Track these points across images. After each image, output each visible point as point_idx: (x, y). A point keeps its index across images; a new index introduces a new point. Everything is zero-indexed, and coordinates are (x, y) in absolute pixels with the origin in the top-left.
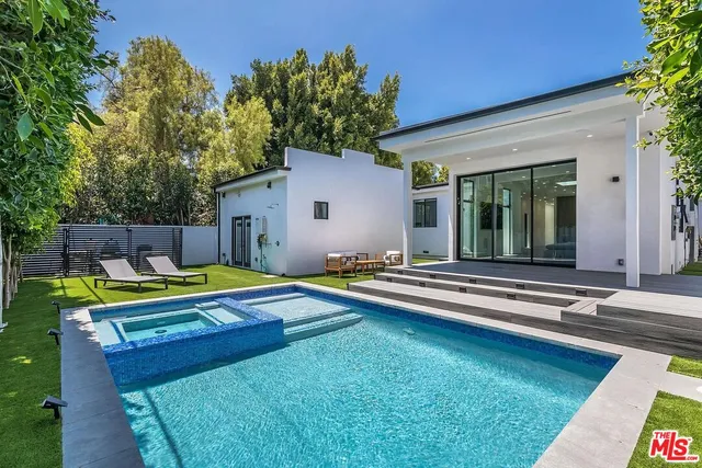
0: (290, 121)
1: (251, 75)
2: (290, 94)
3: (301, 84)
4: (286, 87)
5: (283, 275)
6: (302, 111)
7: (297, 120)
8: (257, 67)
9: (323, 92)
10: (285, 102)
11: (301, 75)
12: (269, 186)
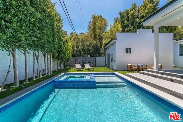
0: (129, 26)
1: (119, 17)
2: (129, 18)
3: (133, 14)
4: (128, 16)
5: (115, 70)
6: (133, 22)
7: (132, 25)
8: (120, 14)
9: (141, 14)
10: (128, 21)
11: (133, 11)
12: (113, 45)
